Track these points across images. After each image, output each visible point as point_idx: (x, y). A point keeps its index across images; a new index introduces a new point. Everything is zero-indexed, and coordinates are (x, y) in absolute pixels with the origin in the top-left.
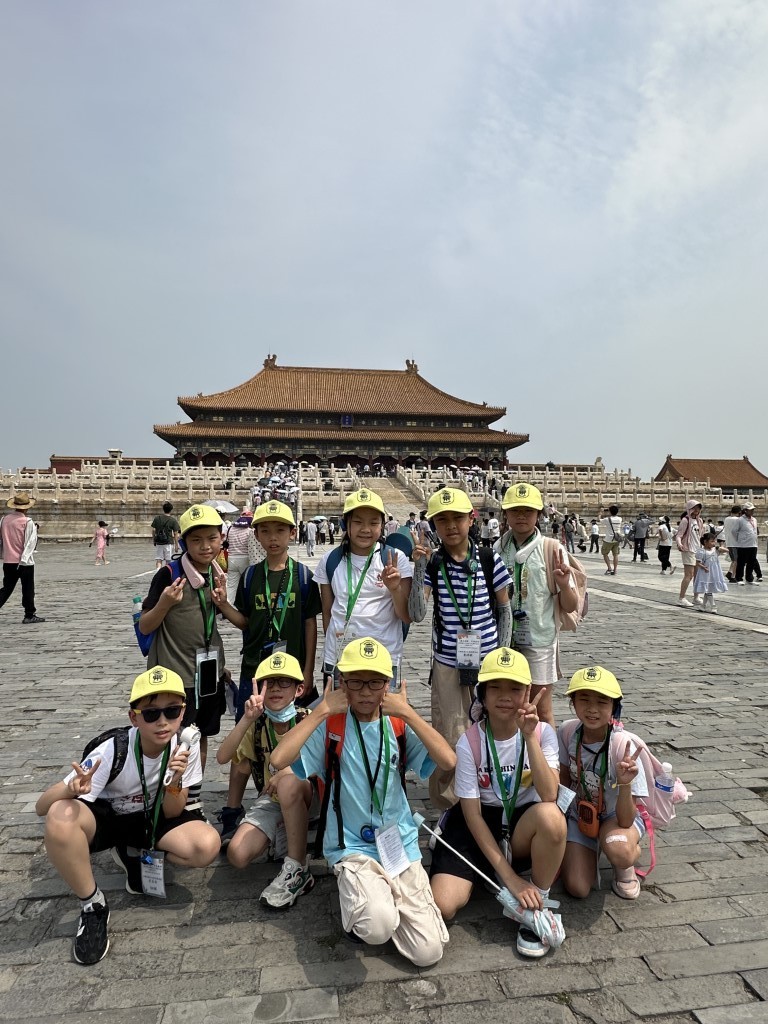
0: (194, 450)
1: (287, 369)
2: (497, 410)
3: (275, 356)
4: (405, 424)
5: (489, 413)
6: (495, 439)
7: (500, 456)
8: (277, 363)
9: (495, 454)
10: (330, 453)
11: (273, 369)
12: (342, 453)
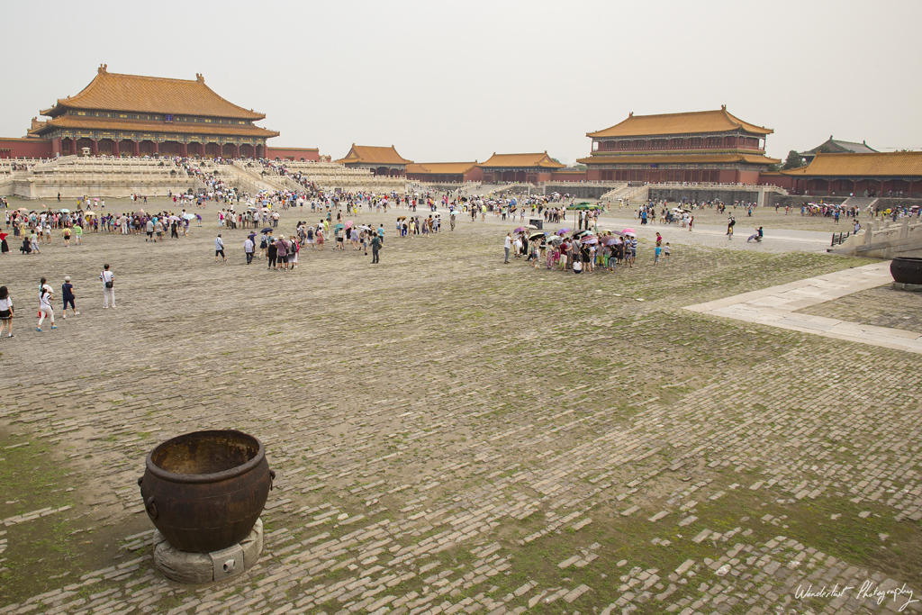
0: (70, 136)
1: (114, 75)
2: (260, 114)
3: (106, 66)
4: (204, 122)
5: (255, 116)
6: (260, 133)
7: (262, 143)
8: (108, 70)
9: (259, 142)
10: (160, 139)
11: (105, 75)
12: (168, 140)
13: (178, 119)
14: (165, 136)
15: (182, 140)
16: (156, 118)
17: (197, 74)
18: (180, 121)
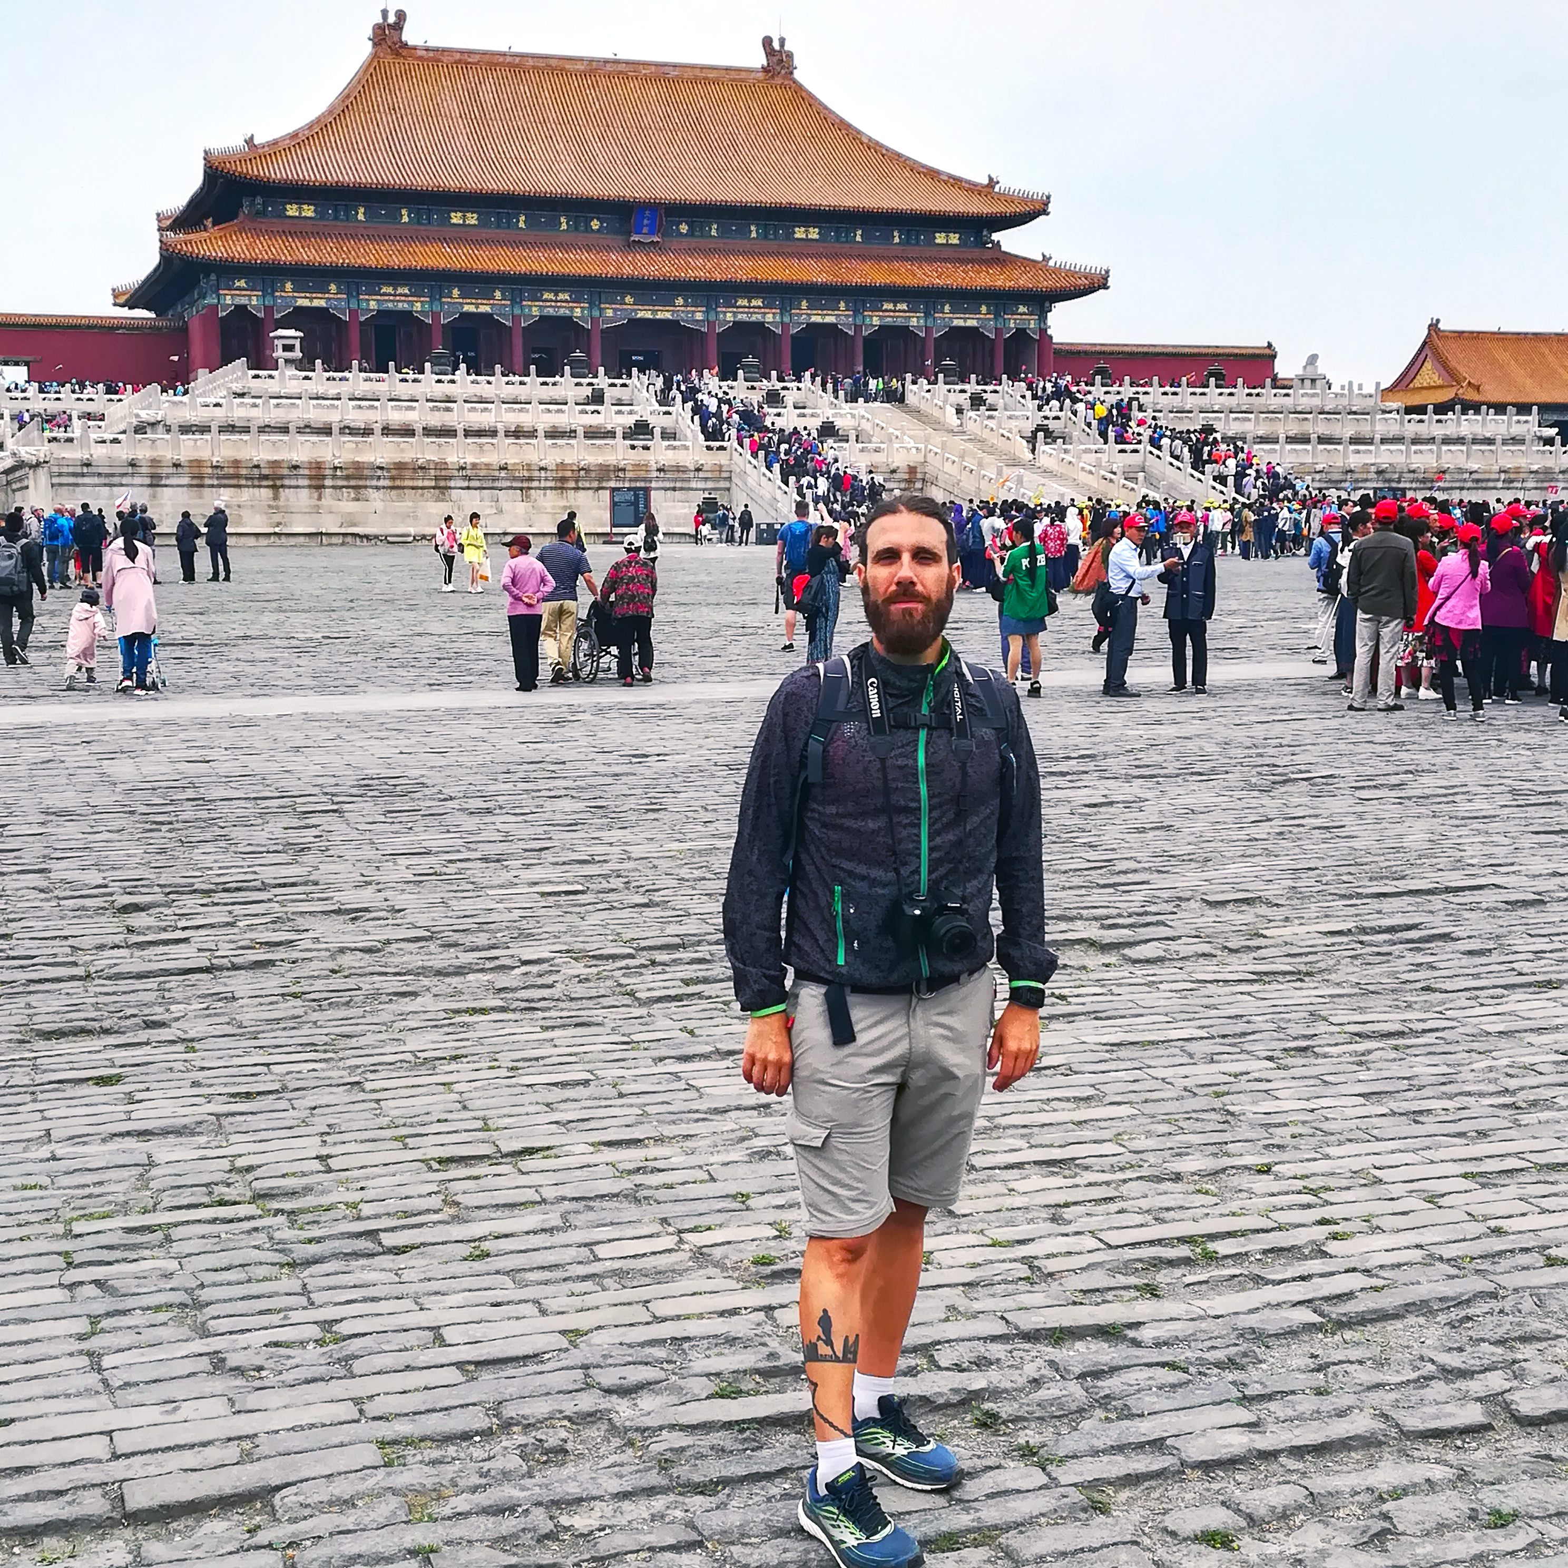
3: (401, 16)
4: (789, 235)
5: (1001, 206)
7: (1031, 324)
9: (1021, 318)
10: (610, 313)
11: (398, 54)
12: (640, 315)
13: (684, 228)
14: (628, 299)
15: (699, 316)
16: (595, 224)
17: (767, 42)
18: (691, 233)
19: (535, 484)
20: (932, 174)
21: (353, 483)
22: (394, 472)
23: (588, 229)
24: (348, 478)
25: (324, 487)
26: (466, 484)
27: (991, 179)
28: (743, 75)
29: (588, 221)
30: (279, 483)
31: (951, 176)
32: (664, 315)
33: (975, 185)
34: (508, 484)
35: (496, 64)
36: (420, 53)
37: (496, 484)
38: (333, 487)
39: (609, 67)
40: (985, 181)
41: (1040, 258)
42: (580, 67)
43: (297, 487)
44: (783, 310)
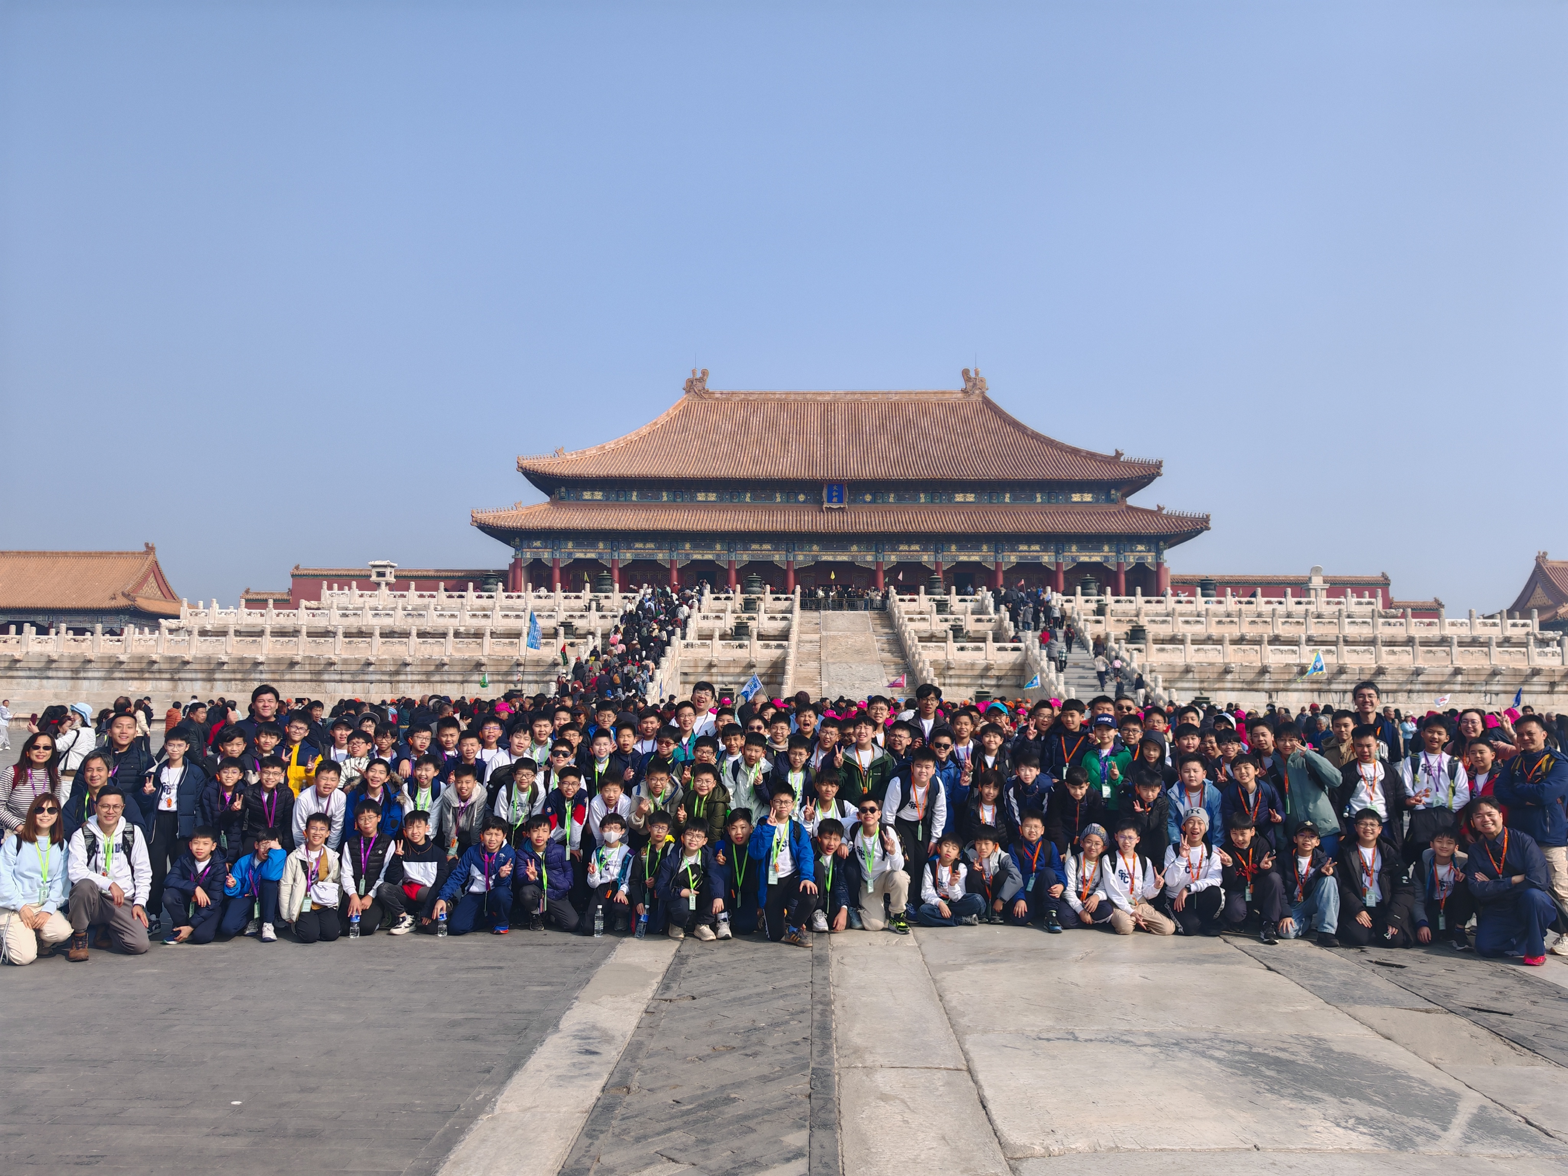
0: (546, 555)
1: (729, 397)
3: (705, 373)
4: (951, 500)
5: (1126, 474)
6: (1137, 526)
7: (1150, 558)
8: (710, 385)
9: (1141, 554)
10: (801, 558)
11: (702, 397)
12: (824, 558)
13: (868, 498)
14: (815, 547)
15: (869, 558)
16: (801, 498)
17: (965, 373)
18: (874, 501)
19: (402, 677)
20: (1075, 452)
21: (239, 676)
22: (273, 667)
23: (797, 501)
24: (234, 672)
25: (215, 680)
26: (338, 677)
27: (1117, 452)
28: (947, 396)
29: (797, 495)
30: (177, 676)
31: (1088, 453)
32: (843, 558)
33: (1106, 457)
34: (378, 677)
35: (768, 400)
36: (717, 396)
37: (367, 677)
38: (224, 680)
39: (849, 397)
40: (1113, 454)
41: (1156, 509)
42: (827, 398)
43: (191, 680)
44: (936, 551)
